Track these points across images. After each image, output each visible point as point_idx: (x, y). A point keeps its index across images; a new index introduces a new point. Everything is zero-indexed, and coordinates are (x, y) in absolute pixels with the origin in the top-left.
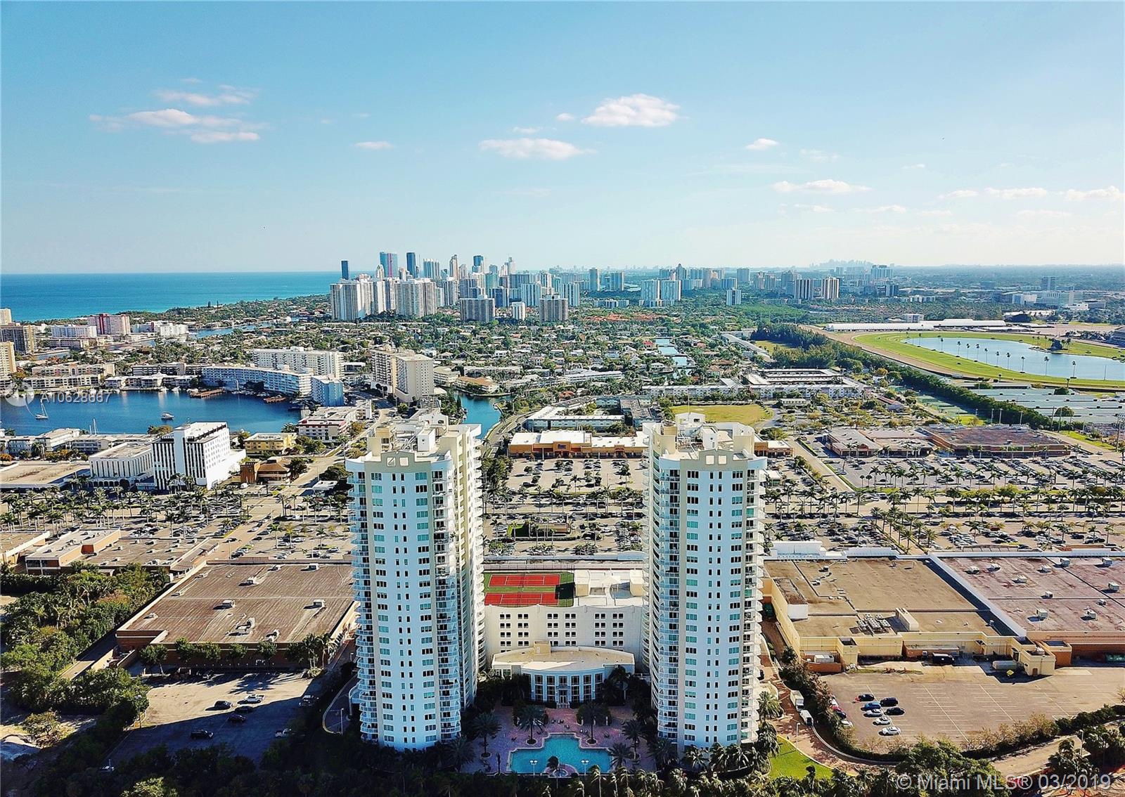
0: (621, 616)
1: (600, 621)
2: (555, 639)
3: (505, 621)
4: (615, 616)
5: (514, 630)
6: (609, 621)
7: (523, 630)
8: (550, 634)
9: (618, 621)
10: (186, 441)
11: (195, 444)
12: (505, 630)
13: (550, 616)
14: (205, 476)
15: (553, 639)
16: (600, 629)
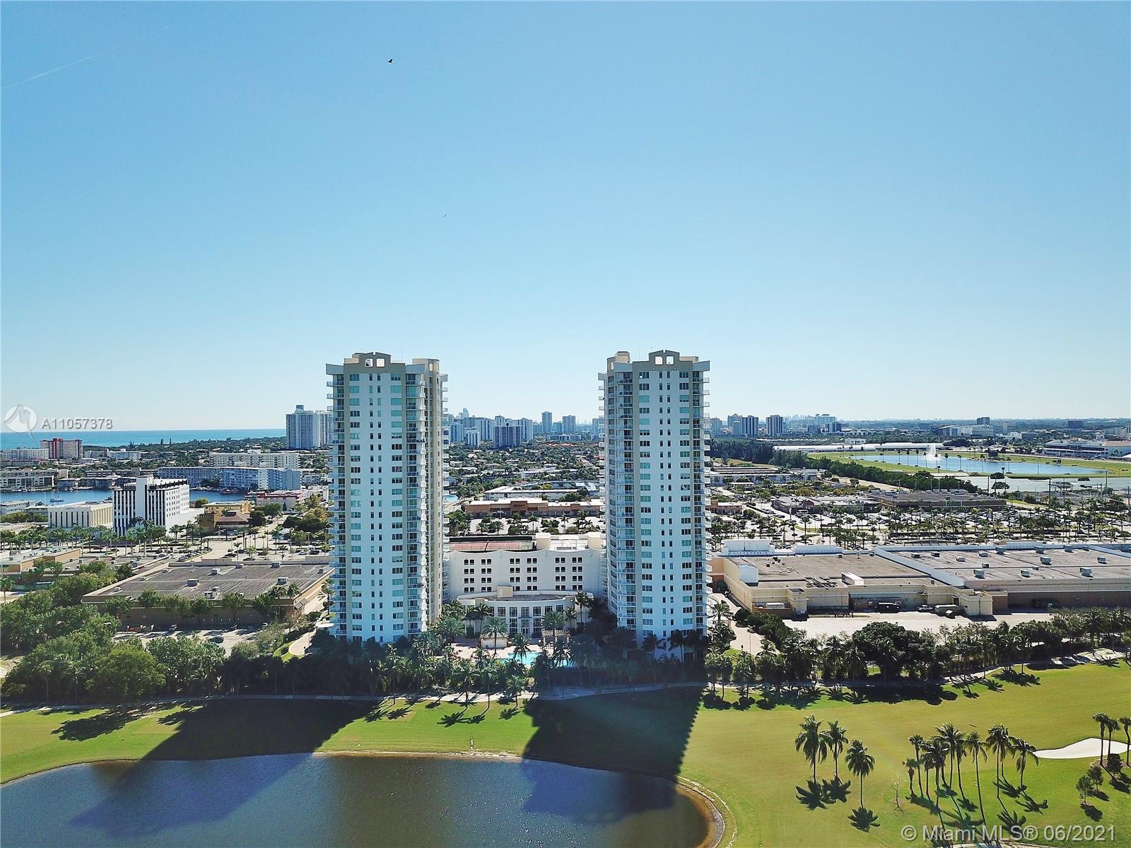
0: (580, 559)
1: (560, 565)
2: (517, 584)
3: (469, 567)
4: (574, 560)
5: (478, 576)
6: (569, 565)
7: (487, 576)
8: (512, 579)
9: (577, 564)
10: (148, 488)
11: (157, 491)
12: (469, 576)
13: (512, 561)
14: (164, 524)
15: (515, 584)
16: (560, 574)
